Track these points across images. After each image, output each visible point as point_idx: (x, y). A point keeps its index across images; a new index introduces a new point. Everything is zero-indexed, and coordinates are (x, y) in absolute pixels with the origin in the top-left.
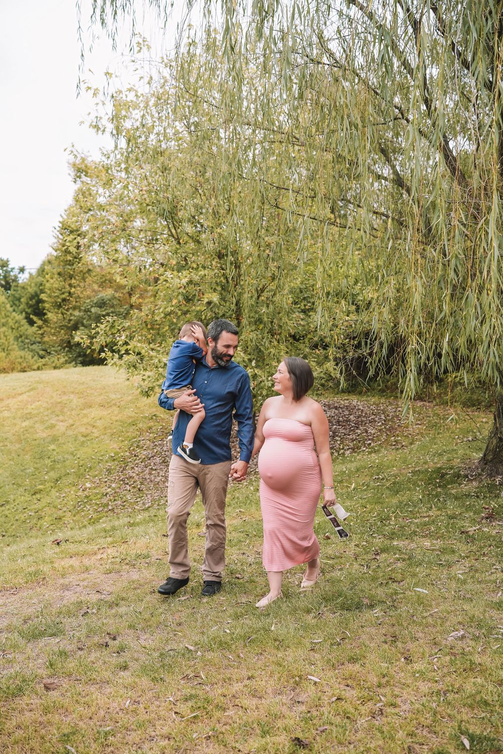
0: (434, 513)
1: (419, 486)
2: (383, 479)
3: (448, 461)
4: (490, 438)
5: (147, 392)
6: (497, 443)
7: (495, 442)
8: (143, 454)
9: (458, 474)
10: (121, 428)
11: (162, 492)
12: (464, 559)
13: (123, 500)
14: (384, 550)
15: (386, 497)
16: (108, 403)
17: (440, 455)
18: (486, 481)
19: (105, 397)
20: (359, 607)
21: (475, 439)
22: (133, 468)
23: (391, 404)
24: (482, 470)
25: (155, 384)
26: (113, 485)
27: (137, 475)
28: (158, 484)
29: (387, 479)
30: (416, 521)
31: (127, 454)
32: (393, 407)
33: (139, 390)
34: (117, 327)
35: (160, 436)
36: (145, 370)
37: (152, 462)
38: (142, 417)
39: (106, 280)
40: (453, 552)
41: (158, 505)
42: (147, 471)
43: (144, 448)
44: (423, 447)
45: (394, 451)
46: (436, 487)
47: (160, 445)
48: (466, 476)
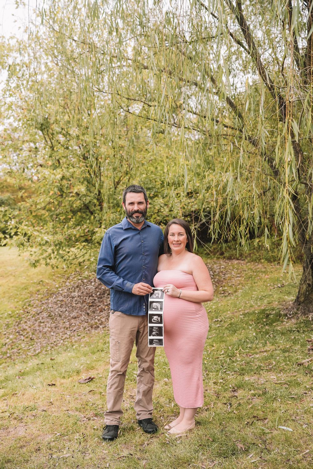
0: (269, 347)
1: (251, 325)
2: (221, 321)
3: (269, 304)
4: (301, 284)
5: (34, 264)
6: (307, 288)
7: (305, 287)
8: (33, 311)
9: (279, 314)
10: (16, 292)
11: (49, 340)
12: (309, 391)
13: (19, 348)
14: (239, 387)
15: (227, 336)
16: (6, 274)
17: (261, 299)
18: (302, 318)
19: (4, 270)
20: (234, 452)
21: (283, 286)
22: (26, 322)
23: (215, 263)
24: (297, 310)
25: (40, 257)
26: (11, 337)
27: (30, 327)
28: (45, 334)
29: (224, 321)
30: (257, 356)
31: (22, 311)
32: (218, 265)
33: (29, 262)
34: (8, 215)
35: (46, 296)
36: (32, 247)
37: (40, 316)
38: (32, 283)
39: (3, 186)
40: (299, 384)
41: (46, 351)
42: (37, 323)
43: (34, 306)
44: (245, 294)
45: (224, 298)
46: (264, 326)
47: (46, 303)
48: (286, 315)
